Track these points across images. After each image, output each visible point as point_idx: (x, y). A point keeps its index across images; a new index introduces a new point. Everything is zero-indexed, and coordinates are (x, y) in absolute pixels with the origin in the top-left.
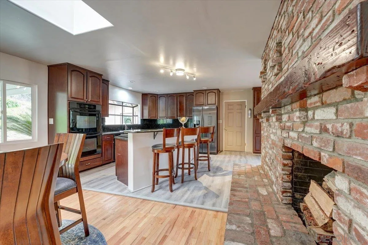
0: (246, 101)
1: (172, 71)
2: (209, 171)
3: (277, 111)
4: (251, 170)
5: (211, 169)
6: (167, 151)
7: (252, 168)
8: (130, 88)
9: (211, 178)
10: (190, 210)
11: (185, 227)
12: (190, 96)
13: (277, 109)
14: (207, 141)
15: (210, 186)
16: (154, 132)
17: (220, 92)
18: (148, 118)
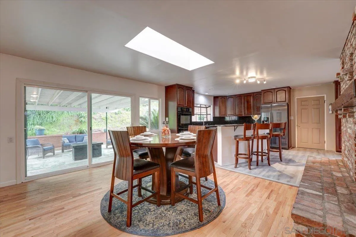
0: (325, 96)
1: (245, 80)
2: (281, 161)
3: (349, 110)
4: (328, 161)
5: (283, 160)
6: (247, 140)
7: (329, 160)
8: (207, 94)
9: (284, 166)
10: (268, 182)
11: (267, 188)
12: (257, 95)
13: (349, 108)
14: (279, 134)
15: (283, 171)
16: (234, 126)
17: (290, 88)
18: (218, 116)
